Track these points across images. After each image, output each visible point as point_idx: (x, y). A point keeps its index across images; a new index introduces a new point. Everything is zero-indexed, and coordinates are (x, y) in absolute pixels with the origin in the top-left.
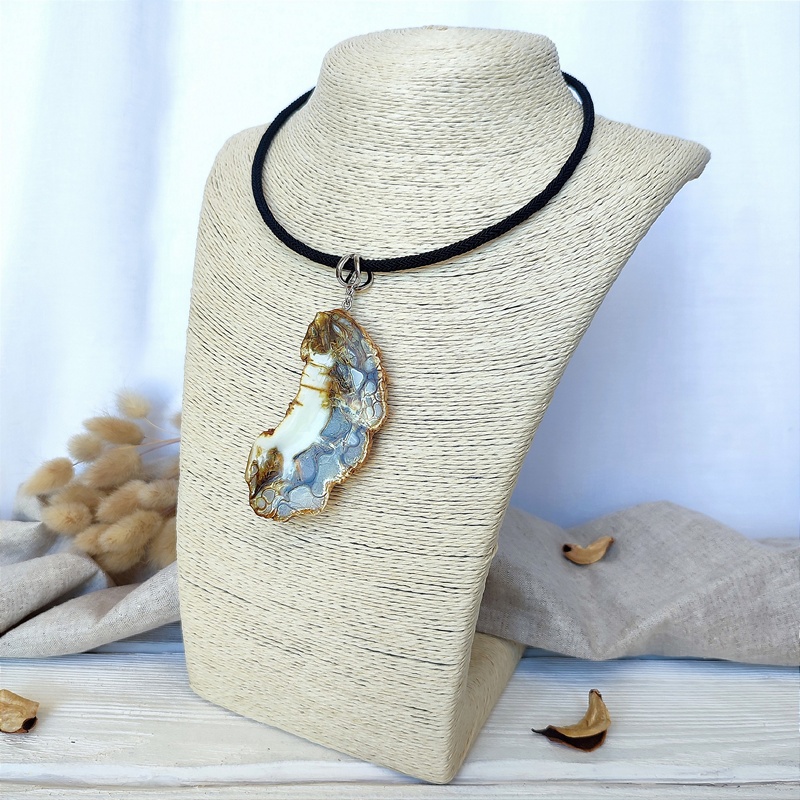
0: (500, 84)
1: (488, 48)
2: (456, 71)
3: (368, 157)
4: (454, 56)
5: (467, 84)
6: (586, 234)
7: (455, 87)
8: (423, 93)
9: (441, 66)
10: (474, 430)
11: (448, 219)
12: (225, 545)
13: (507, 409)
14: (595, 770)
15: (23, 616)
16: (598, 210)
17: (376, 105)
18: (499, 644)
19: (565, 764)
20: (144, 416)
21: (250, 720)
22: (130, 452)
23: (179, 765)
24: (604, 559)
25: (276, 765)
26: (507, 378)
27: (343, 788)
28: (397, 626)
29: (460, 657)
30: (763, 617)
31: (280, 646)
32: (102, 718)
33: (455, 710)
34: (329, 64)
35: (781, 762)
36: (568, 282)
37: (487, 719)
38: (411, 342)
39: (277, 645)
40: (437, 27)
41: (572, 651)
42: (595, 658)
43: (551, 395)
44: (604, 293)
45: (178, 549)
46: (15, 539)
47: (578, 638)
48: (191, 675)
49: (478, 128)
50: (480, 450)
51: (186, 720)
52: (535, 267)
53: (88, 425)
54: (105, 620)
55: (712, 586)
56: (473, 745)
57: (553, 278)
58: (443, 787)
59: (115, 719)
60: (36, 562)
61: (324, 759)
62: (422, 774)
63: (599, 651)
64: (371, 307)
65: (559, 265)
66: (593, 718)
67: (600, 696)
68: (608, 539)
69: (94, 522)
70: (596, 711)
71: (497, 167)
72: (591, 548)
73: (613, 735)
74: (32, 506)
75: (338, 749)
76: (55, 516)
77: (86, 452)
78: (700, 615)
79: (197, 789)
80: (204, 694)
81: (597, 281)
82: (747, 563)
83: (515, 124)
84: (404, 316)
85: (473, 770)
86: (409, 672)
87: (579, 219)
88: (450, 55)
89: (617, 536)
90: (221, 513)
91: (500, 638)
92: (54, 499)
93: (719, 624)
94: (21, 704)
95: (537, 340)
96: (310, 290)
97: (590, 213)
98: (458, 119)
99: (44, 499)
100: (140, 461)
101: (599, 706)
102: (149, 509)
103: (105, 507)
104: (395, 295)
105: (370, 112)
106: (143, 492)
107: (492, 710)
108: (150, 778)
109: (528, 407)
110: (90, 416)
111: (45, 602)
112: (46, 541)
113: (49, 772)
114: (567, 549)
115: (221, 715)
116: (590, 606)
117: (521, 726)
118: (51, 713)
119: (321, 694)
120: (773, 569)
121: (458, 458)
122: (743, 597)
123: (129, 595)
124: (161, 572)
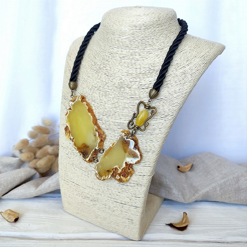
0: (157, 27)
1: (153, 15)
2: (143, 23)
3: (115, 50)
4: (142, 18)
5: (147, 27)
6: (184, 75)
7: (143, 28)
8: (132, 30)
9: (138, 21)
10: (147, 137)
11: (140, 70)
12: (73, 169)
13: (157, 131)
14: (184, 237)
15: (15, 186)
16: (188, 68)
17: (118, 34)
18: (156, 197)
19: (175, 235)
20: (50, 125)
21: (81, 219)
22: (46, 137)
23: (60, 233)
24: (190, 170)
25: (88, 233)
26: (157, 121)
27: (108, 241)
28: (123, 195)
29: (142, 205)
30: (238, 190)
31: (89, 199)
32: (38, 218)
33: (141, 220)
34: (104, 19)
35: (241, 236)
36: (177, 91)
37: (152, 220)
38: (128, 109)
39: (88, 199)
40: (138, 6)
41: (178, 200)
42: (185, 202)
43: (171, 127)
44: (188, 95)
45: (59, 169)
46: (12, 163)
47: (180, 196)
48: (64, 206)
49: (150, 41)
50: (149, 143)
51: (62, 219)
52: (167, 86)
53: (33, 128)
54: (38, 189)
55: (223, 181)
56: (147, 229)
57: (173, 90)
58: (138, 242)
59: (41, 218)
60: (18, 170)
61: (102, 232)
62: (131, 238)
63: (187, 200)
64: (116, 98)
65: (174, 86)
66: (184, 221)
67: (186, 214)
68: (191, 164)
69: (35, 158)
70: (185, 219)
71: (156, 53)
72: (186, 167)
73: (191, 226)
74: (17, 153)
75: (107, 229)
76: (23, 157)
77: (33, 136)
78: (218, 190)
79: (65, 241)
80: (68, 211)
81: (186, 91)
82: (234, 174)
83: (162, 40)
84: (126, 101)
85: (147, 236)
86: (127, 209)
87: (181, 71)
88: (141, 18)
89: (194, 163)
90: (71, 159)
91: (156, 195)
92: (23, 151)
93: (225, 192)
94: (14, 213)
95: (167, 110)
96: (98, 92)
97: (185, 69)
98: (144, 39)
99: (21, 151)
100: (49, 139)
101: (186, 217)
102: (51, 155)
103: (39, 153)
104: (123, 94)
105: (116, 36)
106: (49, 149)
107: (154, 217)
108: (51, 237)
109: (164, 131)
110: (34, 125)
111: (21, 183)
112: (21, 164)
113: (22, 234)
114: (178, 167)
115: (73, 217)
116: (185, 185)
117: (162, 222)
118: (23, 216)
119: (101, 213)
120: (242, 176)
121: (142, 146)
122: (232, 184)
123: (45, 181)
124: (55, 174)
